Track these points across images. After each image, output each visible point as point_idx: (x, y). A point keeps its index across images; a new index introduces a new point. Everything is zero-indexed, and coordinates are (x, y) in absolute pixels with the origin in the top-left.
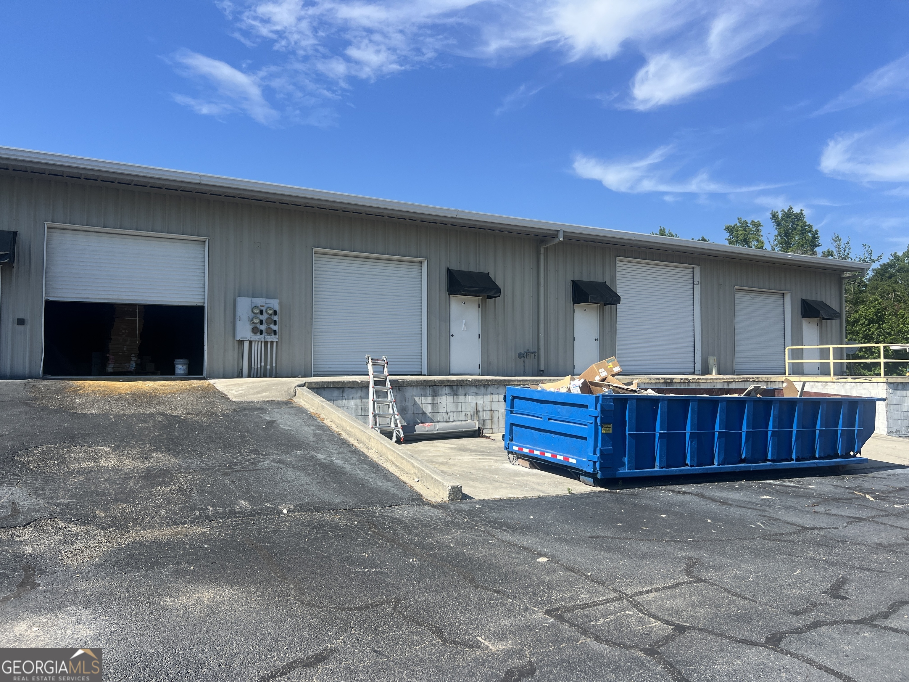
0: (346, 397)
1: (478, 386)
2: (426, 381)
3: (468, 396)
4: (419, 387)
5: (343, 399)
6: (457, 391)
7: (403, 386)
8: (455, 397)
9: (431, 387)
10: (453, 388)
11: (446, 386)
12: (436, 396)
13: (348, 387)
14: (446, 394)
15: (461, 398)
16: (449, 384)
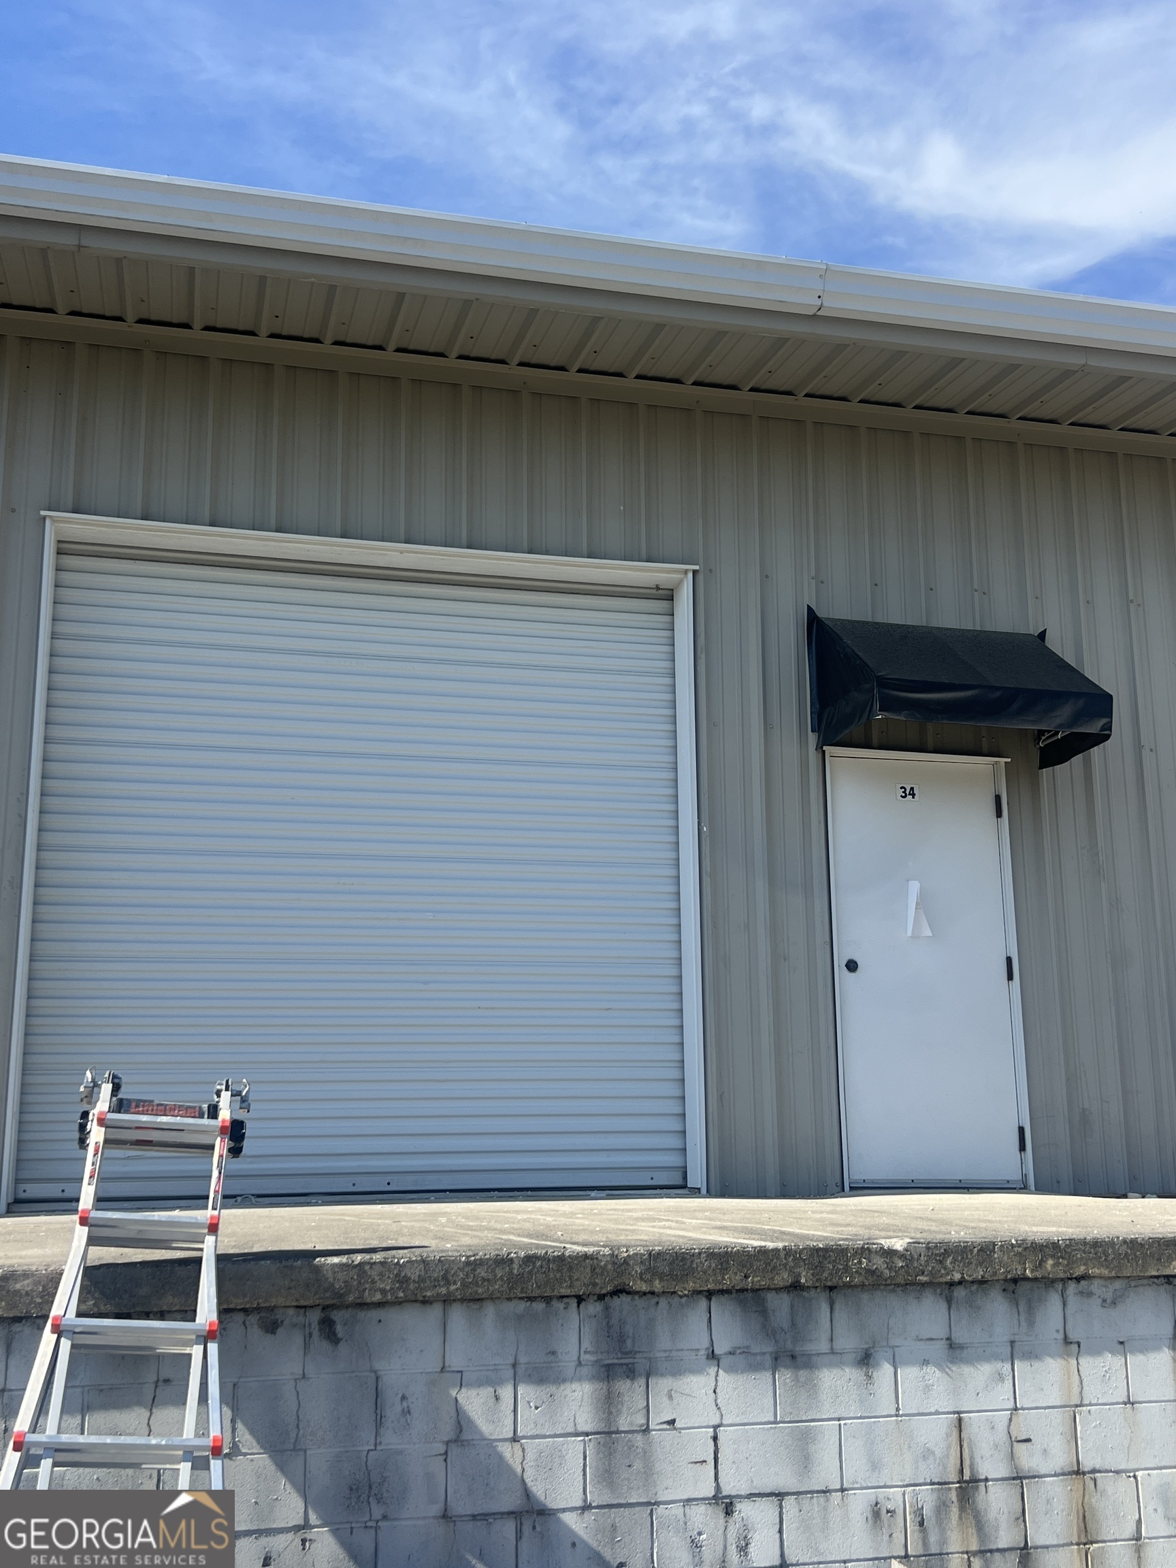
1: (960, 1293)
2: (545, 1259)
3: (887, 1368)
4: (490, 1310)
6: (797, 1330)
7: (362, 1305)
8: (785, 1376)
9: (593, 1308)
10: (764, 1312)
11: (710, 1294)
12: (631, 1373)
14: (712, 1356)
15: (837, 1382)
16: (731, 1279)
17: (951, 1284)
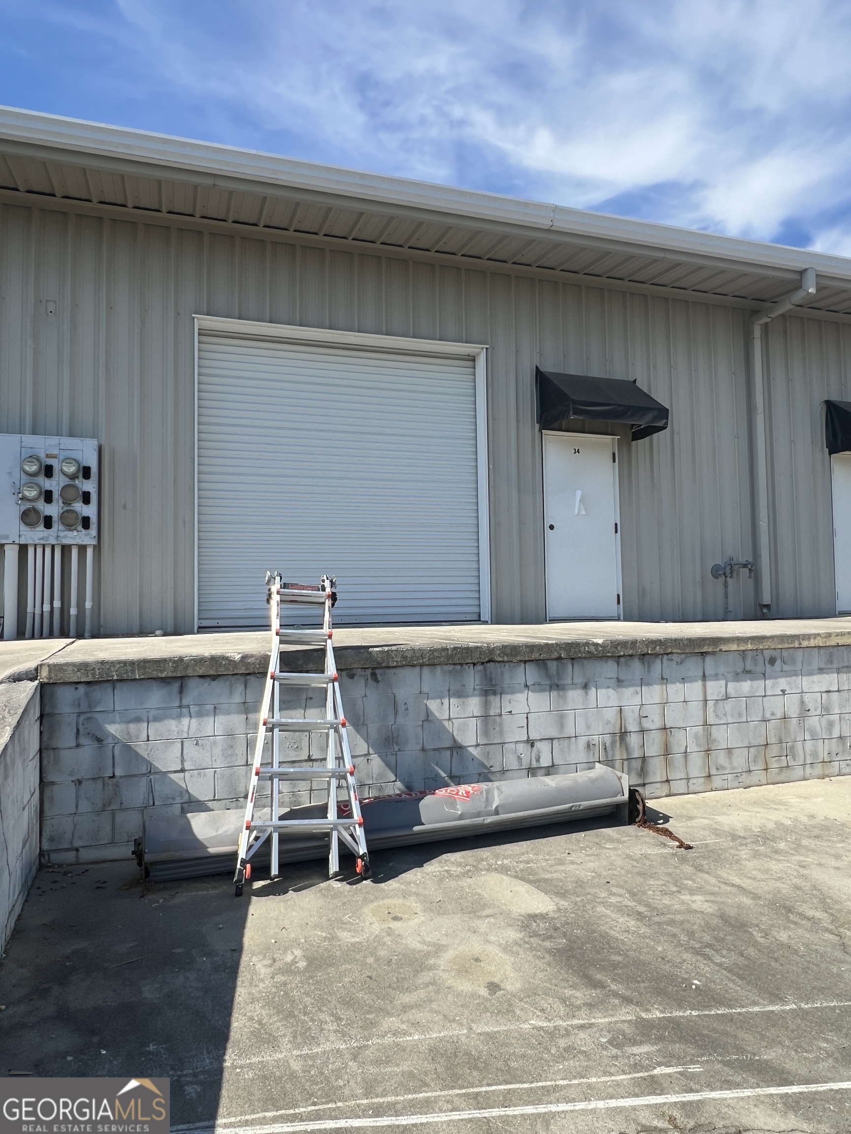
0: (193, 709)
1: (622, 660)
2: (462, 648)
3: (594, 690)
4: (439, 668)
5: (180, 716)
6: (559, 675)
7: (388, 667)
8: (554, 694)
9: (479, 668)
10: (546, 668)
11: (525, 662)
12: (495, 693)
13: (201, 677)
14: (526, 686)
15: (574, 696)
16: (535, 656)
17: (619, 657)
